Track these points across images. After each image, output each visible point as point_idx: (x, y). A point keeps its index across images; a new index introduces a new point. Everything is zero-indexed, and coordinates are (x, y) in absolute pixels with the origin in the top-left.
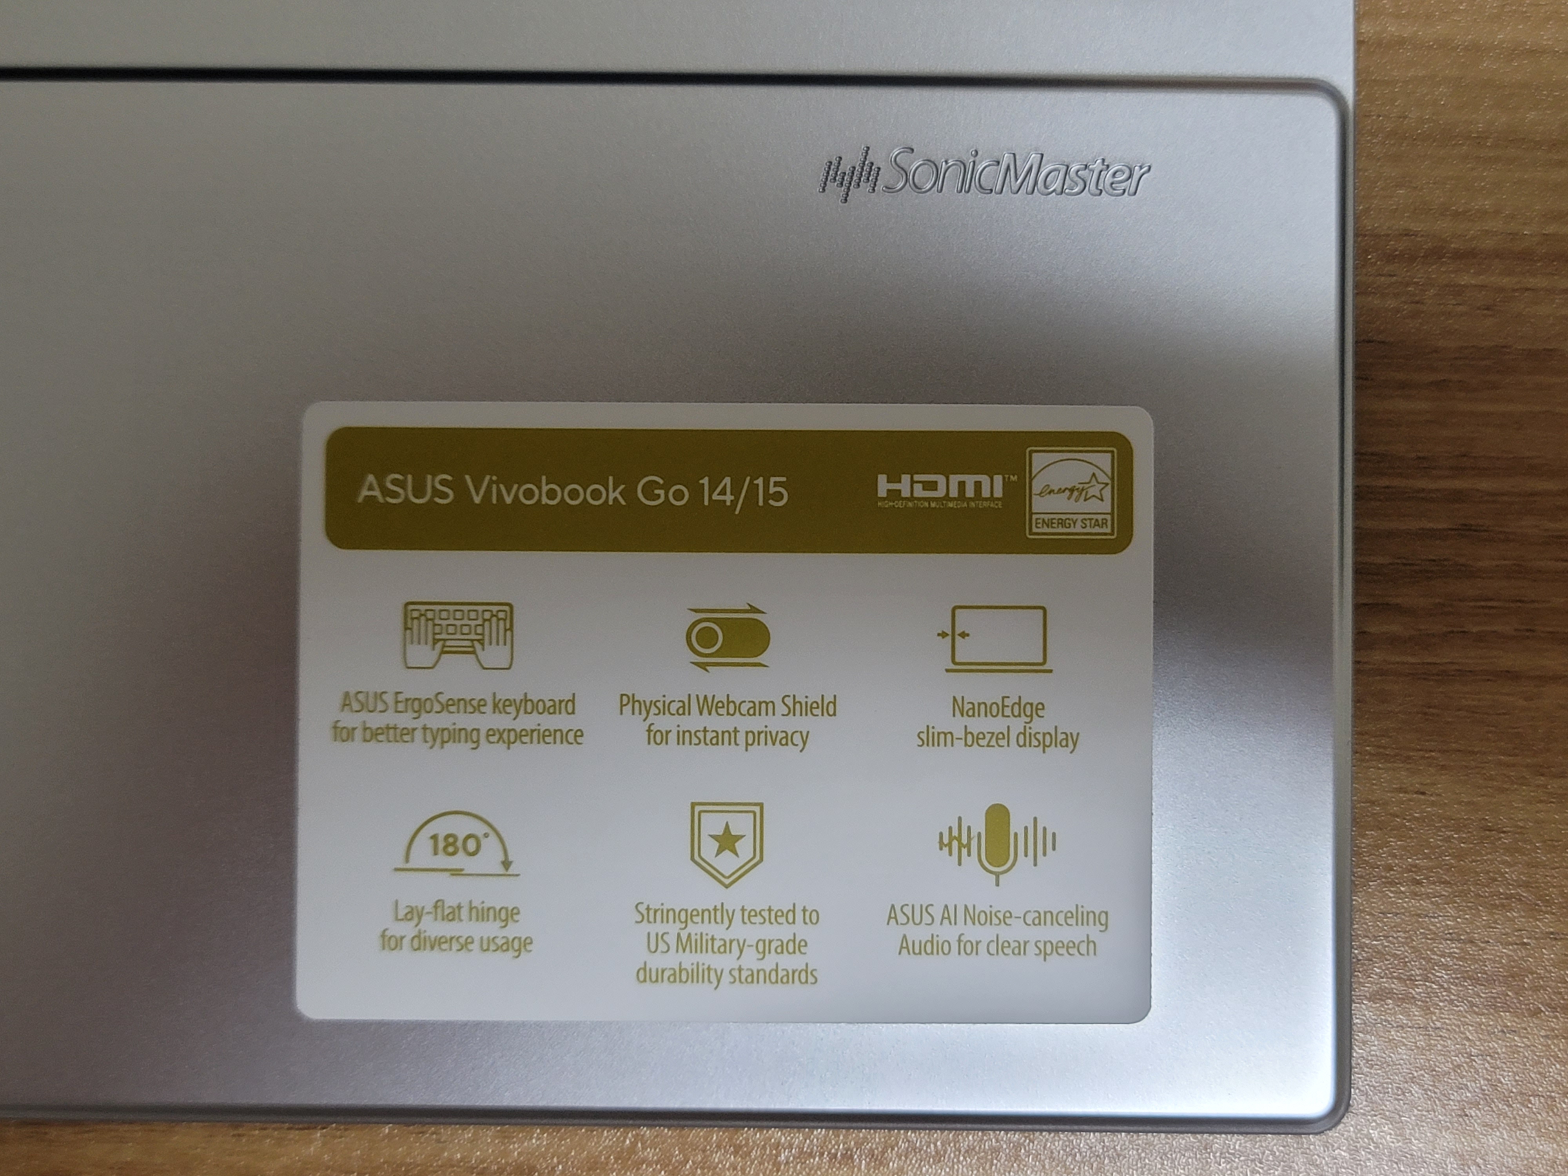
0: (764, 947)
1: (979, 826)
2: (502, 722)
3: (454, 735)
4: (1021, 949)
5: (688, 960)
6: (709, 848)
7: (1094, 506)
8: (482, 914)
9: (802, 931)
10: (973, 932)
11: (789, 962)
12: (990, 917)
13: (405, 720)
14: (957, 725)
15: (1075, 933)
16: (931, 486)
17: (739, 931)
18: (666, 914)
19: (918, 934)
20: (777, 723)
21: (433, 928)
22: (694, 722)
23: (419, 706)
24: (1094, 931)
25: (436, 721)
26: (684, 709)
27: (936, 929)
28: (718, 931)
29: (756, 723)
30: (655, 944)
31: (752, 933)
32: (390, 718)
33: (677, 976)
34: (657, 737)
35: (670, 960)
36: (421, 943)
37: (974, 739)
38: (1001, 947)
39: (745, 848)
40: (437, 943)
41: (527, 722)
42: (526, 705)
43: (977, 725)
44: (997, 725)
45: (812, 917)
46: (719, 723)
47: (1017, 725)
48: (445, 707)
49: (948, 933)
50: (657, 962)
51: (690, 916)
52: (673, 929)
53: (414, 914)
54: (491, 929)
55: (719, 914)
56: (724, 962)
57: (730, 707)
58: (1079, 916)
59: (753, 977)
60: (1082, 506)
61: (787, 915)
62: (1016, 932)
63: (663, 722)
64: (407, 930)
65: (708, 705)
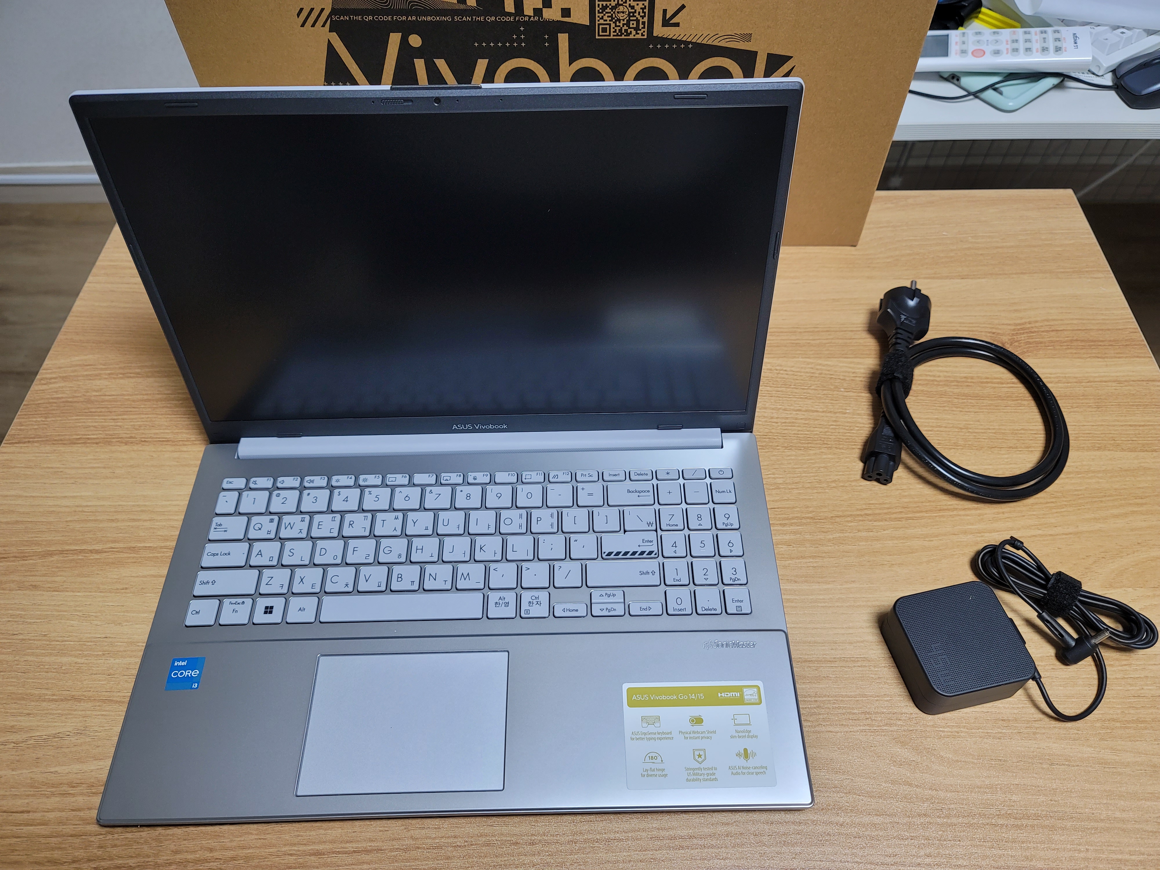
0: (708, 774)
1: (743, 752)
2: (660, 736)
3: (651, 739)
4: (753, 773)
5: (695, 777)
6: (697, 757)
7: (755, 697)
8: (659, 770)
9: (714, 771)
10: (744, 771)
11: (713, 777)
12: (746, 768)
13: (643, 736)
14: (737, 735)
15: (762, 770)
16: (728, 695)
17: (703, 772)
18: (690, 769)
19: (734, 771)
20: (706, 735)
21: (650, 773)
22: (692, 735)
23: (645, 734)
24: (765, 770)
25: (648, 736)
26: (690, 733)
27: (737, 770)
28: (700, 772)
29: (703, 735)
30: (689, 775)
31: (705, 772)
32: (640, 736)
33: (694, 780)
34: (686, 738)
35: (692, 777)
36: (648, 775)
37: (739, 737)
38: (749, 773)
39: (703, 757)
40: (651, 775)
41: (663, 736)
42: (663, 733)
43: (740, 734)
44: (744, 734)
45: (716, 769)
46: (696, 735)
47: (747, 734)
48: (649, 734)
49: (740, 771)
50: (689, 778)
51: (694, 769)
52: (692, 772)
53: (647, 770)
54: (660, 773)
55: (699, 769)
56: (701, 777)
57: (698, 732)
58: (762, 767)
59: (706, 780)
60: (753, 697)
61: (712, 769)
62: (751, 770)
63: (687, 736)
64: (646, 773)
65: (694, 732)
